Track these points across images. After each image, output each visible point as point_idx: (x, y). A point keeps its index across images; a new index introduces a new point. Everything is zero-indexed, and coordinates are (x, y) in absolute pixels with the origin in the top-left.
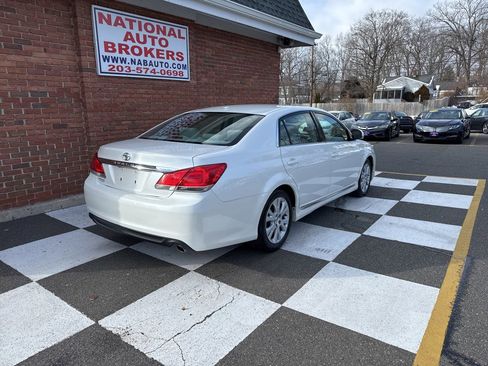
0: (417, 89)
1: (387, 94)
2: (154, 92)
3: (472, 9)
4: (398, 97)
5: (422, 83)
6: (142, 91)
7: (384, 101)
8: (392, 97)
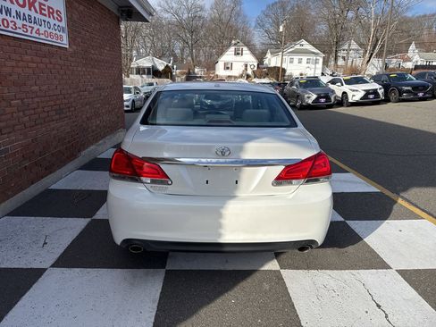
0: (163, 68)
1: (140, 71)
2: (38, 59)
3: (190, 6)
4: (149, 73)
5: (166, 64)
6: (29, 58)
7: (138, 76)
8: (144, 74)
